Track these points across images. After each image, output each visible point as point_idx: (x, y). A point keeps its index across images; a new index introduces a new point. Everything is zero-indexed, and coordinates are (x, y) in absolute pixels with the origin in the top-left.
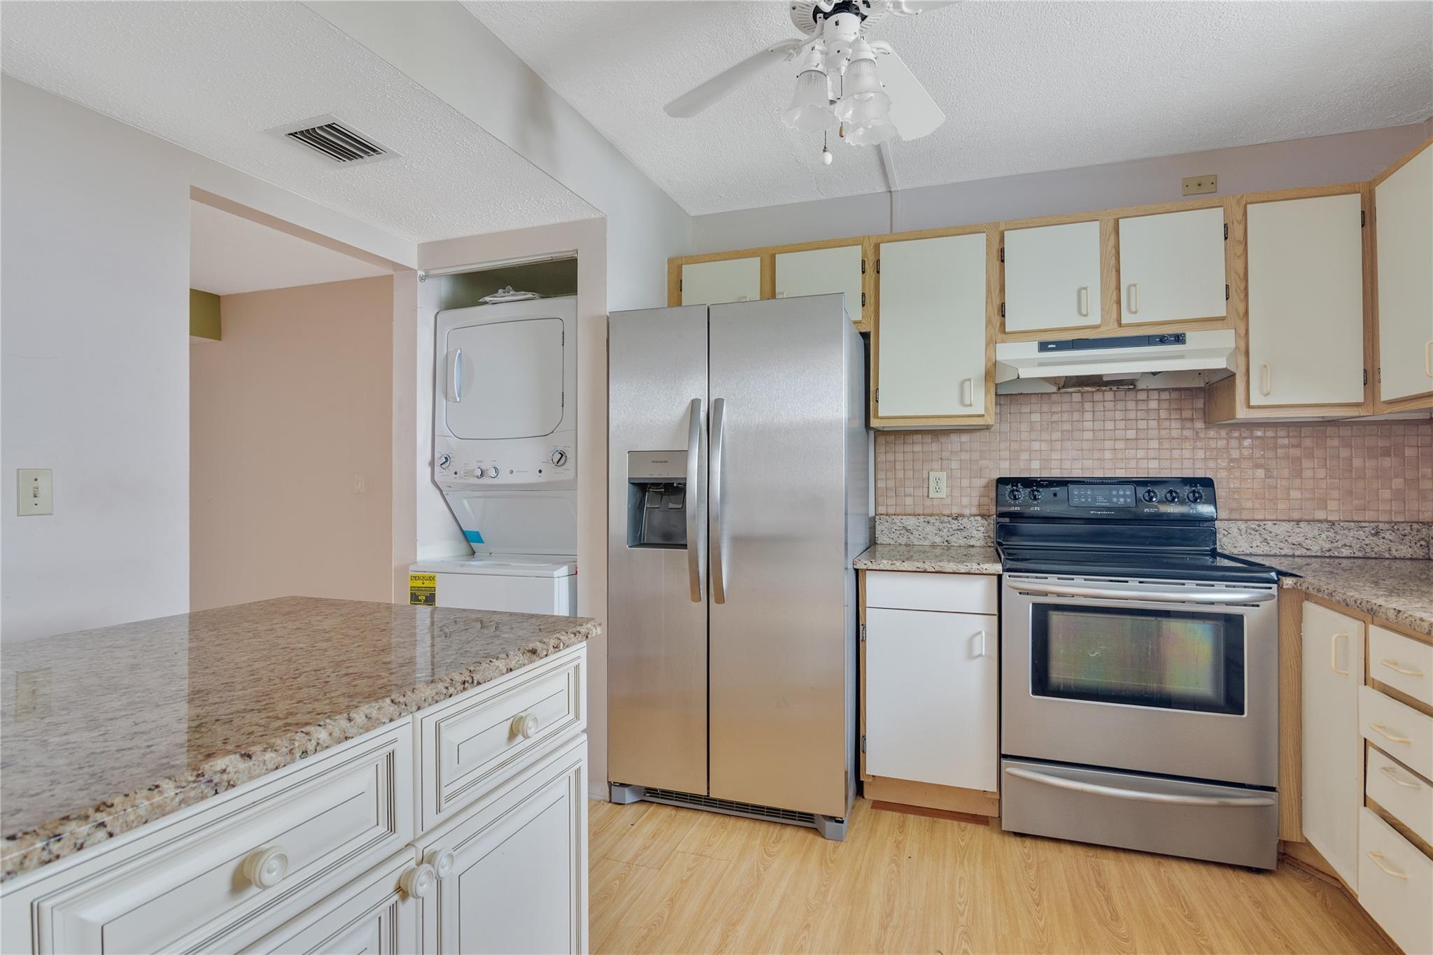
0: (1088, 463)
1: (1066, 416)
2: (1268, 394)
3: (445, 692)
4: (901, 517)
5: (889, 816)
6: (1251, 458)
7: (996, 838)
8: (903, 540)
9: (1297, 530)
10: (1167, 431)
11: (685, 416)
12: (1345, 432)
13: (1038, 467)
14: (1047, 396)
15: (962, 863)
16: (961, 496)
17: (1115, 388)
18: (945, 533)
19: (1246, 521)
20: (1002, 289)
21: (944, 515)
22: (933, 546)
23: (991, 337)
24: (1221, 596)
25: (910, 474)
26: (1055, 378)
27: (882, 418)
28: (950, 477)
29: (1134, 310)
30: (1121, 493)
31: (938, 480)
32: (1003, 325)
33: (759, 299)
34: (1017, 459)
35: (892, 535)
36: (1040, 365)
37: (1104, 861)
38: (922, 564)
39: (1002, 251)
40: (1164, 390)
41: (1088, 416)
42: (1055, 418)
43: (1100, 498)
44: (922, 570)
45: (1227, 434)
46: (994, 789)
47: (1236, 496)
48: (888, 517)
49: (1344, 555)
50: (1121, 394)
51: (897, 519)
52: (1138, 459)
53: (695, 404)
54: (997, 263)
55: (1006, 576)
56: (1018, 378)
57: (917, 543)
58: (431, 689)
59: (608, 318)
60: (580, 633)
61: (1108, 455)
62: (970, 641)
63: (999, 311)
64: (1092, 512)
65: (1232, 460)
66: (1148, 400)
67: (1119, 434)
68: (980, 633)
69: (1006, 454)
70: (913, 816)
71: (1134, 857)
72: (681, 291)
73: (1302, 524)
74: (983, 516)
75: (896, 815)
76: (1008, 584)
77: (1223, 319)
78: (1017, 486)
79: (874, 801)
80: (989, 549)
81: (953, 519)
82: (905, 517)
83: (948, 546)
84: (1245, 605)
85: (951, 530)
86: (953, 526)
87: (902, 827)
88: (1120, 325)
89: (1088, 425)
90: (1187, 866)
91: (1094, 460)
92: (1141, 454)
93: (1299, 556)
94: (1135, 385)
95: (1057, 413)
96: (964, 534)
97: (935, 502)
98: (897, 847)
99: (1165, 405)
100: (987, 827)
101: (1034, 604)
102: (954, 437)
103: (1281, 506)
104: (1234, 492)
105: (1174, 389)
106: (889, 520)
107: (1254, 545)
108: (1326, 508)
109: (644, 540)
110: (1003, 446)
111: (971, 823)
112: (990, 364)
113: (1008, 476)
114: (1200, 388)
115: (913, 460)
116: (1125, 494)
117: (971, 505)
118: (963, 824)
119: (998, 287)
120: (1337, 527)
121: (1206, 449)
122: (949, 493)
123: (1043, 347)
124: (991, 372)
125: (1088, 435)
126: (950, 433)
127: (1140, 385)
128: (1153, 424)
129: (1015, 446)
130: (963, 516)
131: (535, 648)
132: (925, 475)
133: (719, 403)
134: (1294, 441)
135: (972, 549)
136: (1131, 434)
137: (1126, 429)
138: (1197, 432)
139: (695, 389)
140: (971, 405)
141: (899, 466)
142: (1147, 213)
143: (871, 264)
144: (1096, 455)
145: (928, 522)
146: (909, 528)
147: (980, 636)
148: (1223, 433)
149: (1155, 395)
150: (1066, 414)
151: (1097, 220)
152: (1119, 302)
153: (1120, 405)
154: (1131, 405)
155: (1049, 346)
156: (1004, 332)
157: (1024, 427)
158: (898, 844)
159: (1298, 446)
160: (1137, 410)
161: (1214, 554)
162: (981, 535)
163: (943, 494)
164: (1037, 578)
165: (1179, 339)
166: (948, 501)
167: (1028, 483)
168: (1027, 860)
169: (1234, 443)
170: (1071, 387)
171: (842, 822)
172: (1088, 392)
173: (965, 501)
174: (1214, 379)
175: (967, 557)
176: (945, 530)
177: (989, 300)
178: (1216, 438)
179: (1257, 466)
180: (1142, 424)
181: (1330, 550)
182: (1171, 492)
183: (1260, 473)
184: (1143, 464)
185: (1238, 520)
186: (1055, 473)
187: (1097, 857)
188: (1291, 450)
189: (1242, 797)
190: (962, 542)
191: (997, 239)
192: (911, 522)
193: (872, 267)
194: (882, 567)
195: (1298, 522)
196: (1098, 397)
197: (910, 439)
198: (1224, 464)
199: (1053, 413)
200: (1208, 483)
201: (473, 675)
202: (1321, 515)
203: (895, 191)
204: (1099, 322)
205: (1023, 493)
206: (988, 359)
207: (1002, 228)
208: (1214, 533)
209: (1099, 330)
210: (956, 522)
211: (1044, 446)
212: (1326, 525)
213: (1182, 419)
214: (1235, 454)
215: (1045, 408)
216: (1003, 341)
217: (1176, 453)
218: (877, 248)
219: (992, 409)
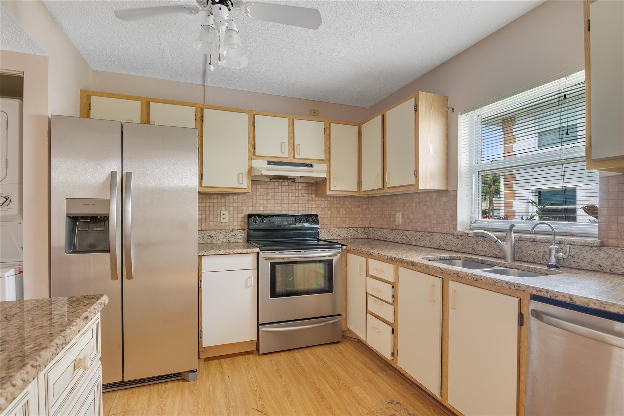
0: (280, 208)
1: (272, 190)
2: (335, 187)
3: (55, 353)
4: (208, 231)
5: (213, 363)
6: (327, 207)
7: (258, 358)
8: (209, 241)
9: (339, 231)
10: (304, 197)
11: (107, 179)
12: (350, 200)
13: (263, 210)
14: (266, 182)
15: (249, 371)
16: (234, 221)
17: (289, 181)
18: (227, 237)
19: (326, 228)
20: (254, 138)
21: (227, 230)
22: (222, 243)
23: (250, 157)
24: (326, 254)
25: (212, 212)
26: (269, 175)
27: (204, 187)
28: (229, 214)
29: (299, 153)
30: (291, 219)
31: (224, 215)
32: (254, 152)
33: (140, 123)
34: (255, 206)
35: (205, 239)
36: (268, 170)
37: (295, 354)
38: (228, 251)
39: (254, 122)
40: (304, 183)
41: (280, 191)
42: (269, 191)
43: (285, 222)
44: (228, 253)
45: (321, 199)
46: (256, 339)
47: (323, 220)
48: (202, 232)
49: (350, 238)
50: (290, 183)
51: (207, 232)
52: (295, 207)
53: (113, 175)
54: (252, 127)
55: (261, 253)
56: (262, 174)
57: (215, 242)
58: (49, 353)
59: (49, 119)
60: (102, 303)
61: (286, 205)
62: (247, 281)
63: (253, 147)
64: (282, 227)
65: (322, 208)
66: (298, 186)
67: (290, 198)
68: (251, 277)
69: (251, 204)
70: (223, 359)
71: (303, 350)
72: (90, 110)
73: (340, 229)
74: (243, 230)
75: (216, 361)
76: (262, 256)
77: (323, 160)
78: (256, 217)
79: (204, 358)
80: (245, 243)
81: (231, 231)
82: (210, 231)
83: (229, 242)
84: (333, 256)
85: (230, 236)
86: (231, 234)
87: (220, 365)
88: (294, 158)
89: (280, 194)
90: (319, 348)
91: (282, 207)
92: (296, 205)
93: (339, 239)
94: (295, 181)
95: (269, 189)
96: (235, 237)
97: (223, 224)
98: (222, 374)
99: (304, 188)
100: (253, 355)
101: (271, 263)
102: (231, 197)
103: (335, 223)
104: (323, 219)
105: (307, 183)
106: (203, 233)
107: (328, 236)
108: (345, 223)
109: (76, 249)
110: (250, 201)
111: (247, 355)
112: (249, 167)
113: (252, 213)
114: (313, 183)
115: (214, 206)
116: (292, 220)
117: (238, 225)
118: (244, 356)
119: (253, 137)
120: (348, 230)
121: (315, 204)
122: (229, 220)
123: (269, 163)
124: (250, 171)
125: (280, 198)
126: (229, 195)
127: (297, 181)
128: (300, 195)
129: (254, 201)
130: (234, 230)
131: (87, 316)
132: (219, 212)
133: (129, 175)
134: (338, 202)
135: (238, 243)
136: (294, 198)
137: (292, 196)
138: (313, 198)
139: (114, 166)
140: (242, 184)
141: (207, 208)
142: (303, 119)
143: (199, 117)
144: (283, 205)
145: (220, 233)
146: (212, 236)
147: (250, 278)
148: (320, 199)
149: (301, 184)
150: (273, 189)
151: (287, 118)
152: (294, 150)
153: (290, 187)
154: (294, 187)
155: (271, 163)
156: (255, 155)
157: (258, 194)
158: (221, 373)
159: (339, 204)
160: (295, 190)
161: (318, 240)
162: (242, 237)
163: (226, 221)
164: (271, 253)
165: (311, 166)
166: (228, 224)
167: (260, 216)
168: (271, 362)
169: (323, 202)
170: (275, 179)
171: (196, 371)
172: (280, 182)
173: (235, 223)
174: (318, 180)
175: (237, 247)
176: (228, 236)
177: (249, 142)
178: (318, 200)
179: (329, 210)
180: (297, 195)
181: (346, 237)
182: (300, 219)
183: (330, 212)
184: (297, 209)
185: (324, 228)
186: (269, 212)
187: (293, 354)
188: (337, 205)
189: (333, 320)
190: (234, 241)
191: (252, 118)
192: (213, 233)
193: (200, 118)
194: (210, 254)
195: (339, 228)
196: (283, 184)
197: (212, 197)
198: (320, 209)
199: (268, 189)
200: (316, 216)
201: (66, 338)
202: (344, 226)
203: (206, 86)
204: (287, 156)
205: (258, 220)
206: (249, 166)
207: (254, 113)
208: (318, 233)
209: (288, 159)
210: (232, 232)
211: (265, 201)
212: (346, 229)
213: (308, 193)
214: (323, 206)
215: (265, 187)
216: (254, 159)
217: (307, 205)
218: (202, 110)
219: (250, 186)
